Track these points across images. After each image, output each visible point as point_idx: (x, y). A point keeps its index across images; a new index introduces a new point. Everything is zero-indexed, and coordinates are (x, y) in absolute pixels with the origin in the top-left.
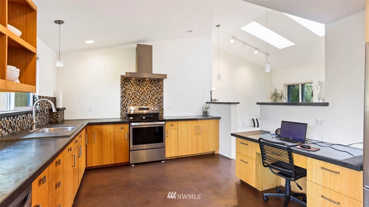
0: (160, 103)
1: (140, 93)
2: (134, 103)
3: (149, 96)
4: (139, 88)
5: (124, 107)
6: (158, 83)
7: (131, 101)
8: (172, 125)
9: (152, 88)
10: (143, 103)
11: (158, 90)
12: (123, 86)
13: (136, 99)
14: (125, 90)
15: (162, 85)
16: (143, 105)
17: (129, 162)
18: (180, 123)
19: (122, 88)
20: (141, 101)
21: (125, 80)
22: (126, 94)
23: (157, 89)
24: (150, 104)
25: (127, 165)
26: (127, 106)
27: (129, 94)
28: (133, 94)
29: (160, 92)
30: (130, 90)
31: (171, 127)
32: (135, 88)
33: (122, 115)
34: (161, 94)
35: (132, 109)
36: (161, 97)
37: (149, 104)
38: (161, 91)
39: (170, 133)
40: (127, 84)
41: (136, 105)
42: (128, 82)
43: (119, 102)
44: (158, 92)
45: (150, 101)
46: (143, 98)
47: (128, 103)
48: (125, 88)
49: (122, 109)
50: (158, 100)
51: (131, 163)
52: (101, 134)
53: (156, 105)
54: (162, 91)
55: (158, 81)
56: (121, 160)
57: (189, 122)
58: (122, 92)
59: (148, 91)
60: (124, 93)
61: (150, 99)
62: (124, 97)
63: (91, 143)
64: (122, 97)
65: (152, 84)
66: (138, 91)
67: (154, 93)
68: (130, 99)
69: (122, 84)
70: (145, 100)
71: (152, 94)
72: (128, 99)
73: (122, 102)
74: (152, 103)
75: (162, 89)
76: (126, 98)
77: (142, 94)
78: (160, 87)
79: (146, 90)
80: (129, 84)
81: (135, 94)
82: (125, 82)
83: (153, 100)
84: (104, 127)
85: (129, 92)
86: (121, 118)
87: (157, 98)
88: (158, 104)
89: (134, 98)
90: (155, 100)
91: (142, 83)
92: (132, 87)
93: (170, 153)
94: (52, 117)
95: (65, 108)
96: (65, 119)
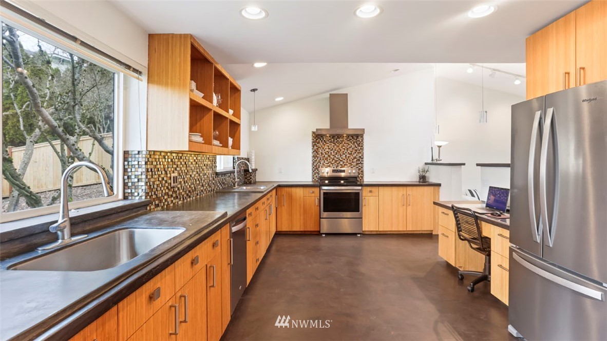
0: (359, 163)
1: (334, 152)
2: (327, 163)
3: (346, 156)
4: (334, 146)
5: (316, 169)
6: (356, 139)
7: (324, 162)
8: (371, 192)
9: (349, 145)
10: (338, 164)
11: (357, 147)
12: (315, 145)
13: (330, 159)
14: (318, 149)
15: (362, 141)
16: (338, 166)
17: (320, 231)
18: (381, 189)
19: (313, 146)
20: (335, 162)
21: (318, 137)
22: (318, 154)
23: (355, 146)
24: (346, 165)
25: (318, 234)
26: (319, 167)
27: (322, 153)
28: (326, 154)
29: (359, 150)
30: (323, 149)
31: (370, 194)
32: (328, 146)
33: (314, 178)
34: (360, 153)
35: (327, 171)
36: (360, 157)
37: (345, 165)
38: (361, 149)
39: (369, 201)
40: (319, 142)
41: (329, 166)
42: (320, 139)
43: (311, 162)
44: (356, 150)
45: (347, 162)
46: (338, 158)
47: (320, 163)
48: (317, 146)
49: (314, 171)
50: (357, 161)
51: (321, 232)
52: (290, 197)
53: (354, 166)
54: (362, 149)
55: (357, 137)
56: (311, 227)
57: (394, 189)
58: (314, 152)
59: (345, 149)
60: (317, 152)
61: (347, 160)
62: (317, 157)
63: (281, 206)
64: (313, 157)
65: (349, 141)
66: (333, 149)
67: (351, 152)
68: (323, 159)
69: (313, 142)
70: (341, 161)
71: (349, 153)
72: (320, 159)
73: (314, 162)
74: (349, 163)
75: (362, 146)
76: (318, 158)
77: (336, 154)
78: (360, 144)
79: (342, 147)
80: (322, 141)
81: (329, 153)
82: (316, 140)
83: (350, 161)
84: (294, 189)
85: (322, 150)
86: (313, 181)
87: (355, 158)
88: (357, 165)
89: (327, 158)
90: (353, 160)
91: (336, 139)
92: (324, 145)
93: (369, 225)
94: (246, 178)
95: (257, 170)
96: (257, 180)
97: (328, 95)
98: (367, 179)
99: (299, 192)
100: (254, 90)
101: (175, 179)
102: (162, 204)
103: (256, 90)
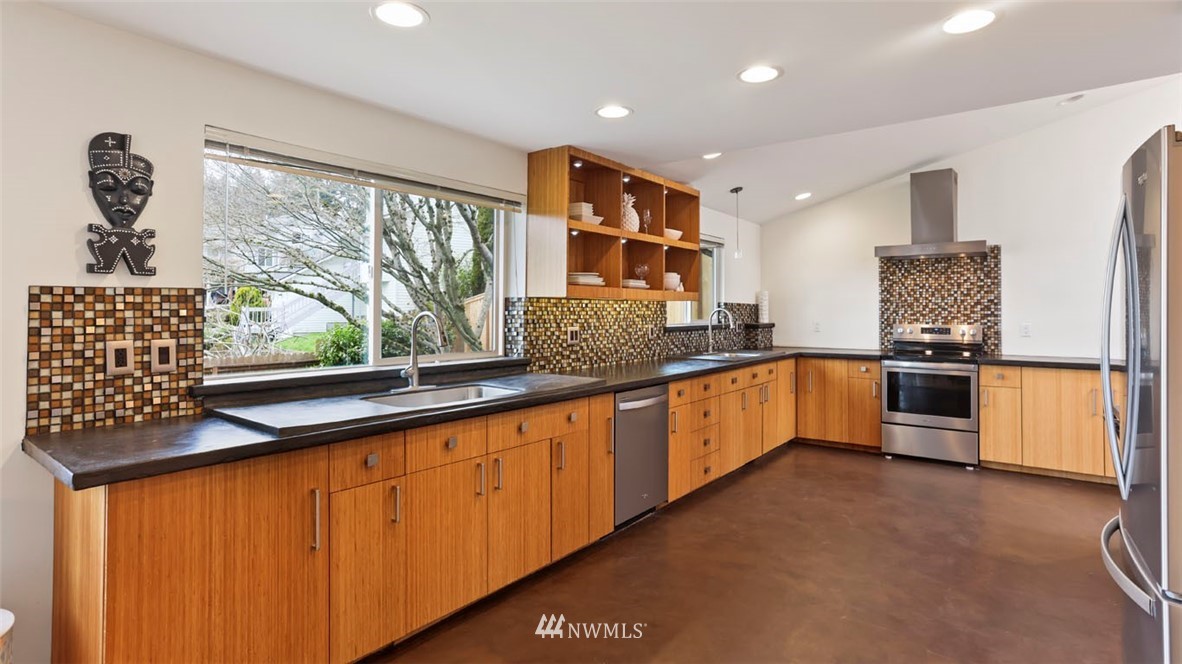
0: (988, 315)
1: (927, 290)
2: (912, 315)
3: (956, 299)
4: (927, 279)
5: (889, 325)
6: (982, 263)
7: (906, 312)
8: (1002, 377)
9: (962, 275)
10: (936, 315)
11: (982, 281)
12: (886, 277)
13: (918, 307)
14: (891, 286)
15: (996, 266)
16: (937, 320)
17: (880, 448)
18: (1028, 372)
19: (882, 280)
20: (930, 312)
21: (892, 264)
22: (892, 296)
23: (979, 278)
24: (957, 318)
25: (875, 453)
26: (894, 322)
27: (900, 294)
28: (909, 295)
29: (989, 286)
30: (903, 285)
31: (999, 383)
32: (915, 280)
33: (883, 344)
34: (992, 292)
35: (911, 331)
36: (991, 301)
37: (953, 318)
38: (993, 283)
39: (996, 397)
40: (894, 272)
41: (917, 320)
42: (897, 267)
43: (877, 313)
44: (982, 287)
45: (959, 312)
46: (936, 304)
47: (897, 315)
48: (889, 280)
49: (883, 330)
50: (982, 309)
51: (883, 450)
52: (823, 377)
53: (976, 321)
54: (998, 285)
55: (986, 258)
56: (863, 439)
58: (883, 291)
59: (952, 285)
60: (888, 292)
61: (959, 307)
62: (888, 300)
63: (805, 393)
64: (882, 301)
65: (962, 267)
66: (924, 285)
67: (969, 290)
68: (903, 306)
69: (882, 272)
70: (944, 309)
71: (962, 292)
72: (897, 306)
73: (883, 312)
74: (964, 315)
75: (996, 278)
76: (892, 304)
77: (933, 295)
78: (989, 272)
79: (946, 282)
80: (900, 270)
81: (915, 293)
82: (888, 268)
83: (966, 309)
85: (900, 288)
86: (882, 350)
87: (978, 303)
88: (982, 318)
89: (912, 304)
90: (972, 307)
91: (933, 265)
92: (906, 278)
94: (749, 339)
95: (773, 325)
96: (774, 344)
97: (907, 178)
98: (1009, 350)
99: (839, 369)
100: (736, 190)
101: (574, 335)
102: (552, 366)
103: (741, 189)
